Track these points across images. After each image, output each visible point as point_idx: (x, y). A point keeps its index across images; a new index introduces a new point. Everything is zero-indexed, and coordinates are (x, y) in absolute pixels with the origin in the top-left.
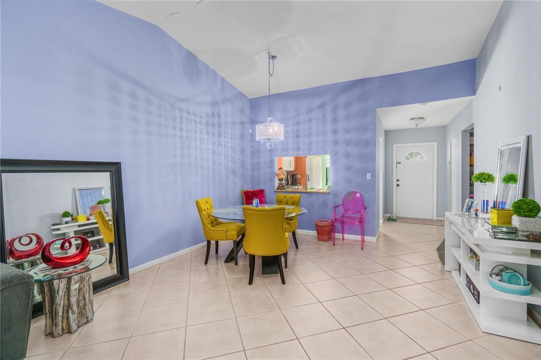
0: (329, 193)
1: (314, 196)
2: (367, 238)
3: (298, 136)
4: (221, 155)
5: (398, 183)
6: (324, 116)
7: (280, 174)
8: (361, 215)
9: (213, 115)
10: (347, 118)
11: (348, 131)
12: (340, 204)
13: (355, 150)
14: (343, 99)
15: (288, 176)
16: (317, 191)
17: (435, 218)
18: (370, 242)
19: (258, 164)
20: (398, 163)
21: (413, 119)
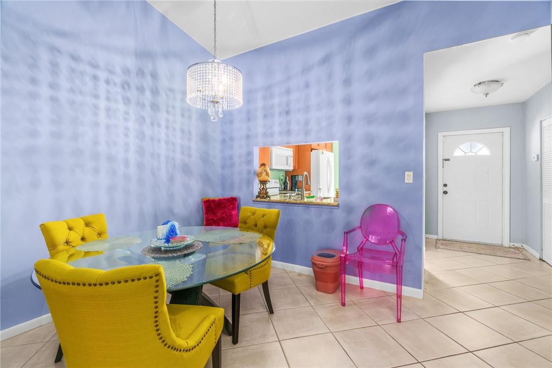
0: (338, 206)
1: (313, 210)
2: (407, 291)
3: (288, 113)
4: (159, 141)
5: (445, 189)
6: (330, 76)
7: (261, 173)
8: (395, 247)
9: (141, 73)
10: (370, 75)
11: (371, 98)
12: (355, 227)
13: (384, 132)
14: (361, 43)
15: (286, 178)
16: (319, 201)
17: (506, 243)
18: (411, 298)
19: (231, 158)
20: (446, 160)
21: (480, 84)
